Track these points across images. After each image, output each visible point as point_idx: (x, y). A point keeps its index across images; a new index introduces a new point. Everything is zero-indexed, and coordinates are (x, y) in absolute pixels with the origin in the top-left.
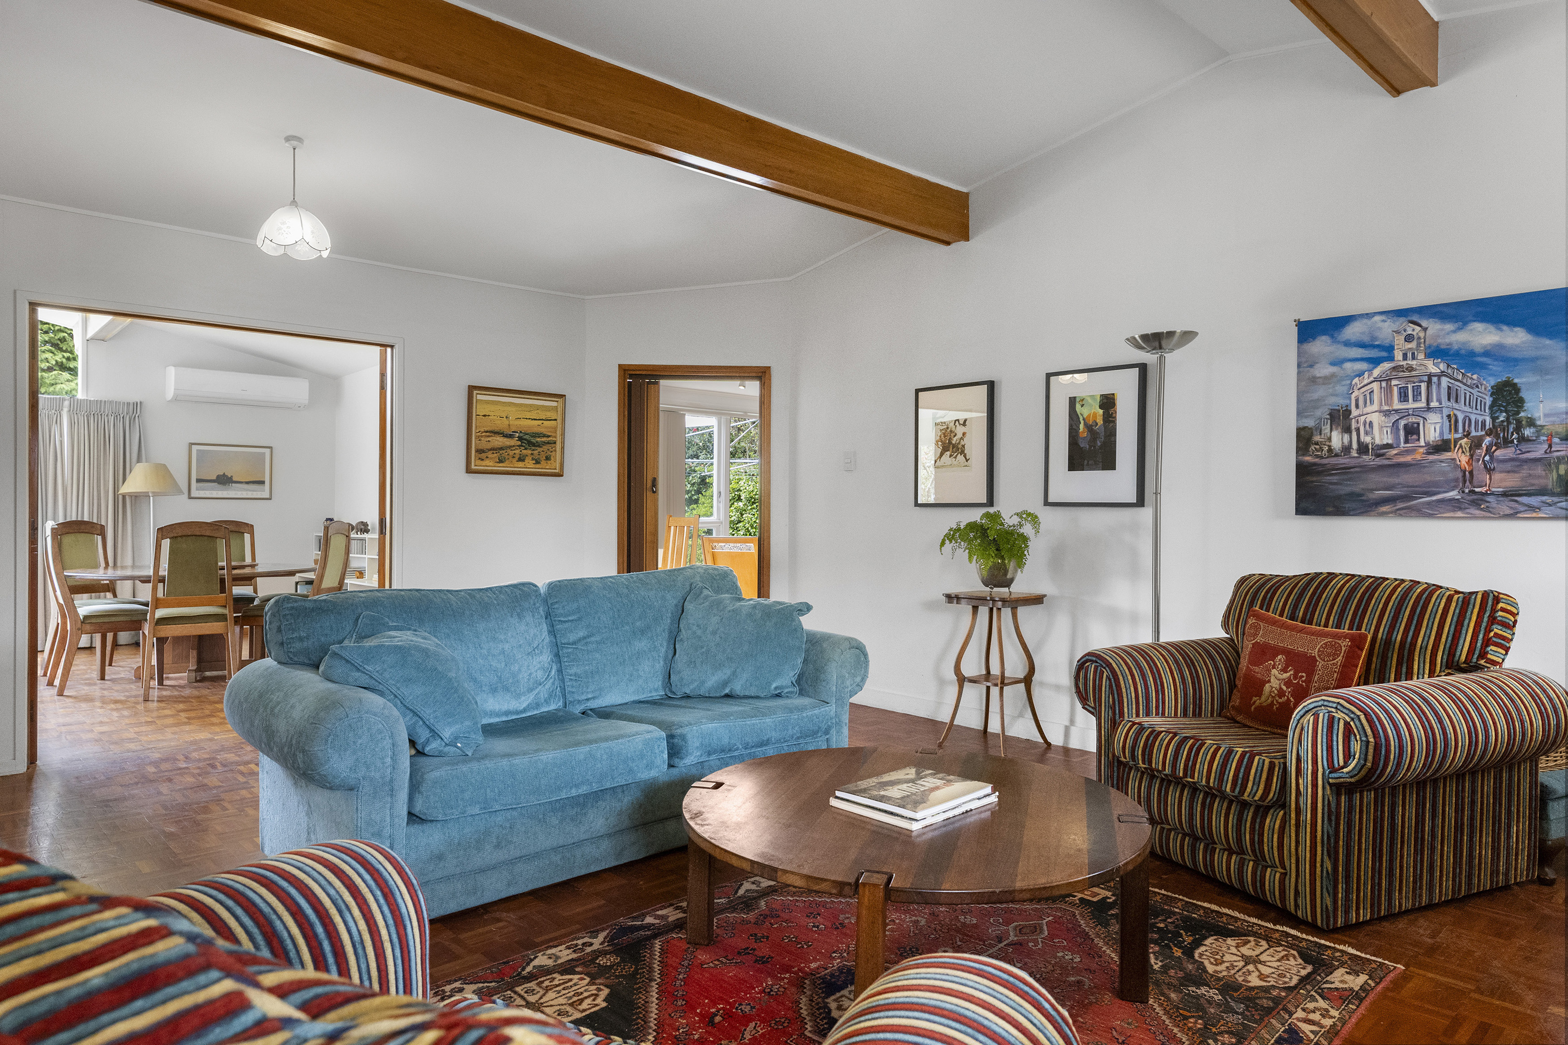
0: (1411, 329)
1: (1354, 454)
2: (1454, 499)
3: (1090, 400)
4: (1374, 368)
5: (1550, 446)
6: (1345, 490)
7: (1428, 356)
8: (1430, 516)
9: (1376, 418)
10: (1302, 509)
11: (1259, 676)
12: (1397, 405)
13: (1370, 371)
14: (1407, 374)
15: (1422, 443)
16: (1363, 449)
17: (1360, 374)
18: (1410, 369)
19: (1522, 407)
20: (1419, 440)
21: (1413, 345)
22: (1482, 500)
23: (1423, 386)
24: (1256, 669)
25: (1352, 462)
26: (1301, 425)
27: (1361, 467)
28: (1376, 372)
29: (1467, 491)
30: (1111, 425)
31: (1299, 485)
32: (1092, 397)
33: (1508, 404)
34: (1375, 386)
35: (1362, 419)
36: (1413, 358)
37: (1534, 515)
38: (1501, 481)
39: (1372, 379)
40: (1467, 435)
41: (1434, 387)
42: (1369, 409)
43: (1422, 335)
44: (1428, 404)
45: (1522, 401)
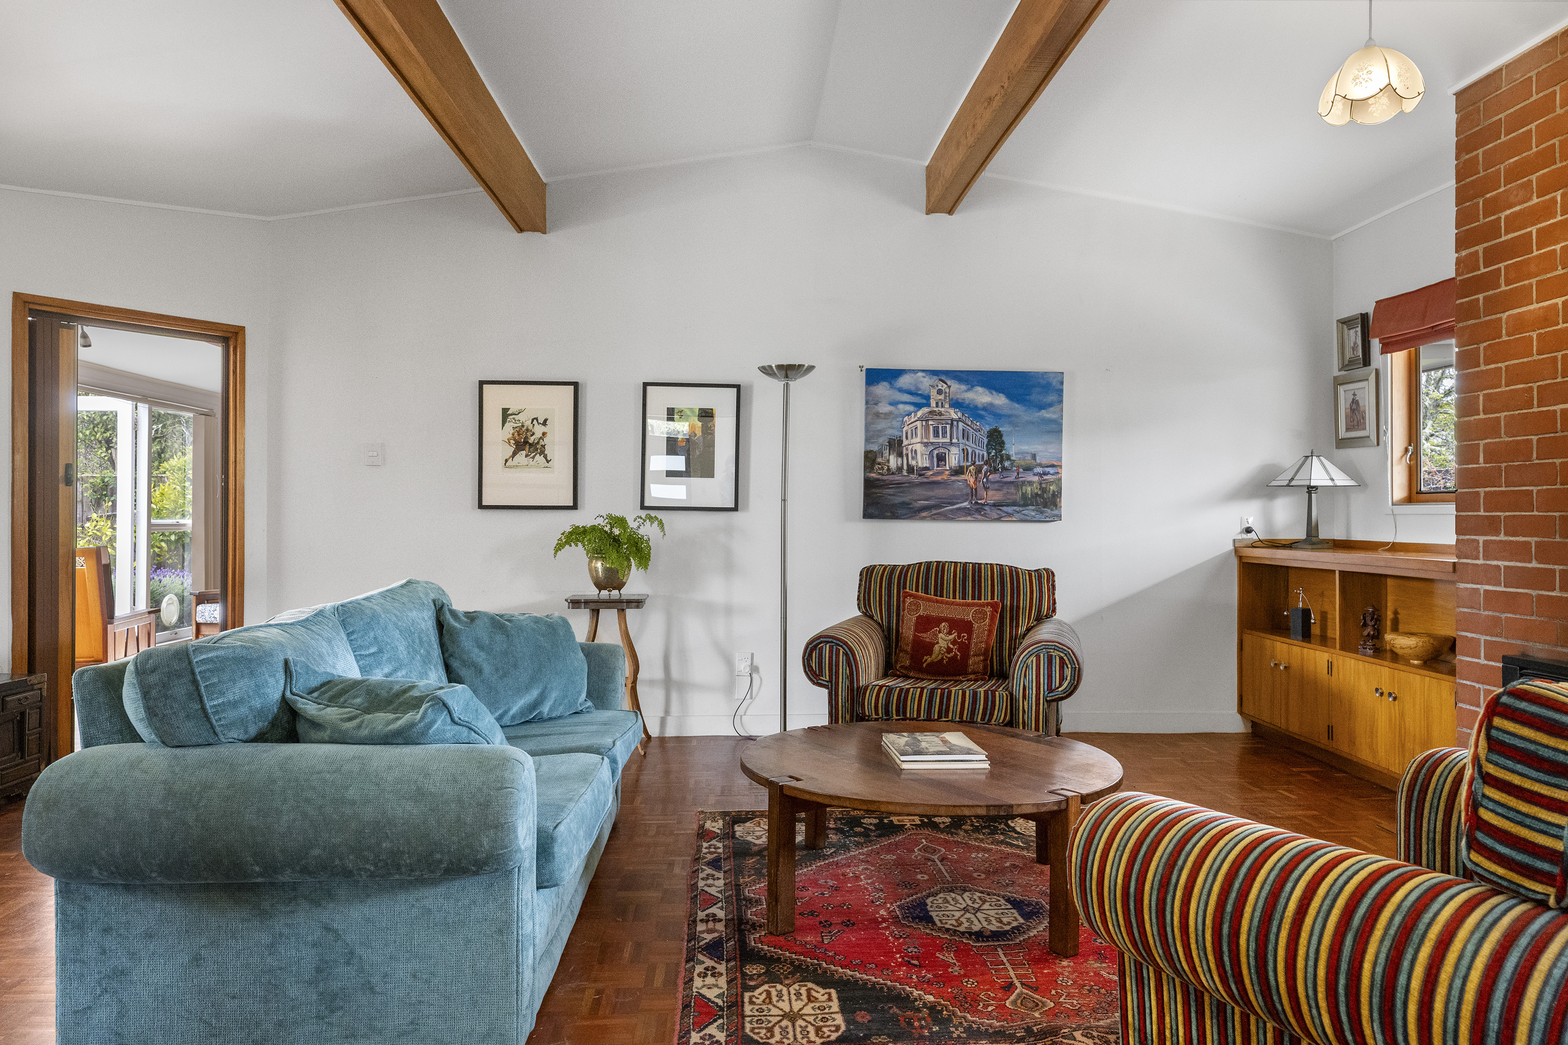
0: (942, 386)
1: (905, 473)
2: (966, 508)
3: (688, 413)
4: (918, 410)
5: (1018, 474)
6: (898, 500)
7: (951, 406)
8: (952, 519)
9: (919, 448)
10: (867, 515)
11: (928, 640)
12: (932, 439)
13: (916, 412)
14: (938, 417)
15: (948, 468)
16: (911, 470)
17: (909, 415)
18: (940, 414)
19: (1003, 447)
20: (945, 465)
21: (942, 397)
22: (982, 508)
23: (948, 427)
24: (924, 635)
25: (904, 479)
26: (868, 449)
27: (909, 483)
28: (919, 414)
29: (973, 502)
30: (710, 436)
31: (867, 495)
32: (691, 410)
33: (996, 444)
34: (918, 423)
35: (910, 447)
36: (942, 407)
37: (1010, 519)
38: (993, 496)
39: (916, 418)
40: (974, 464)
41: (955, 428)
42: (915, 440)
43: (947, 390)
44: (951, 440)
45: (1003, 443)
